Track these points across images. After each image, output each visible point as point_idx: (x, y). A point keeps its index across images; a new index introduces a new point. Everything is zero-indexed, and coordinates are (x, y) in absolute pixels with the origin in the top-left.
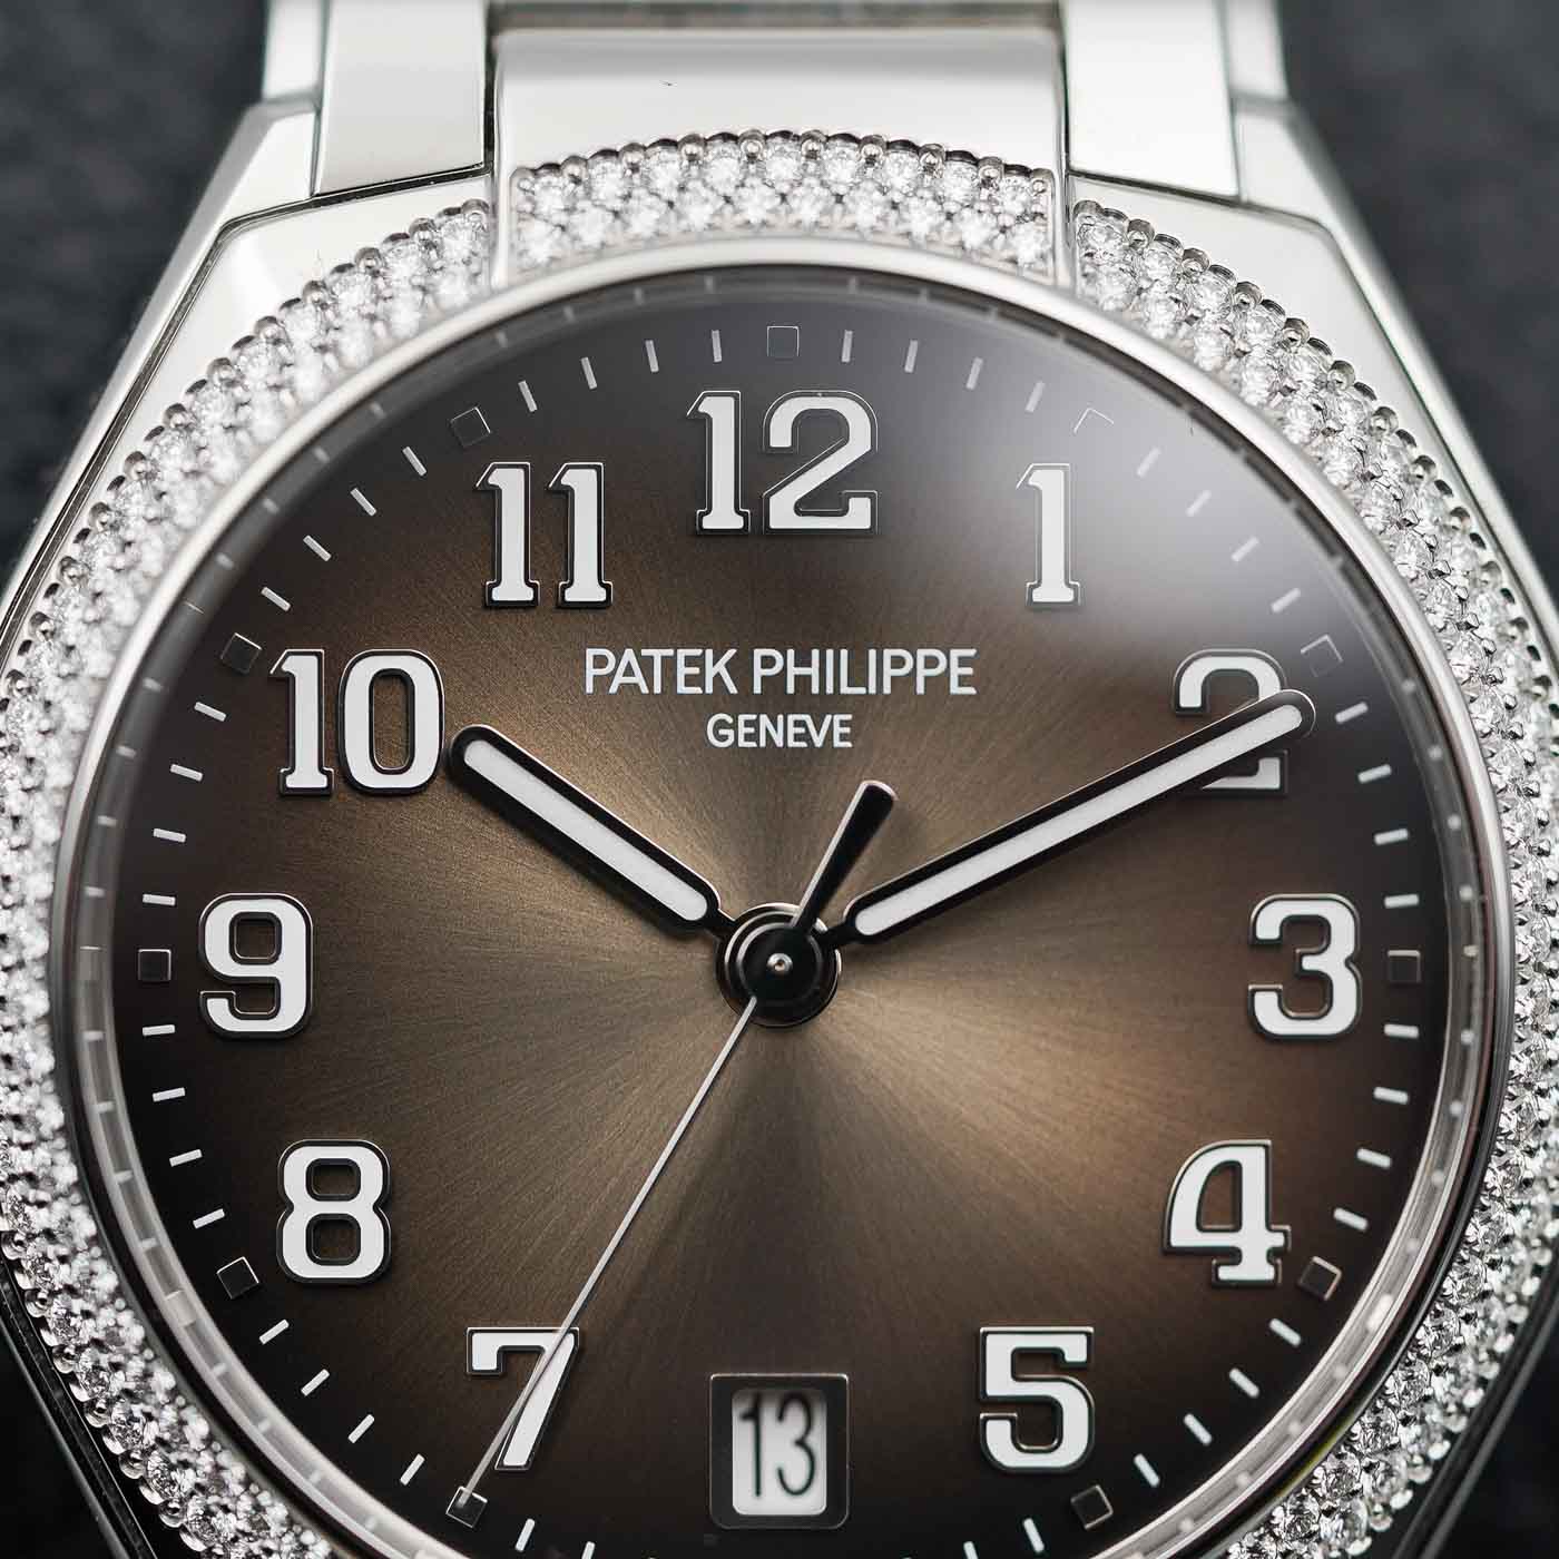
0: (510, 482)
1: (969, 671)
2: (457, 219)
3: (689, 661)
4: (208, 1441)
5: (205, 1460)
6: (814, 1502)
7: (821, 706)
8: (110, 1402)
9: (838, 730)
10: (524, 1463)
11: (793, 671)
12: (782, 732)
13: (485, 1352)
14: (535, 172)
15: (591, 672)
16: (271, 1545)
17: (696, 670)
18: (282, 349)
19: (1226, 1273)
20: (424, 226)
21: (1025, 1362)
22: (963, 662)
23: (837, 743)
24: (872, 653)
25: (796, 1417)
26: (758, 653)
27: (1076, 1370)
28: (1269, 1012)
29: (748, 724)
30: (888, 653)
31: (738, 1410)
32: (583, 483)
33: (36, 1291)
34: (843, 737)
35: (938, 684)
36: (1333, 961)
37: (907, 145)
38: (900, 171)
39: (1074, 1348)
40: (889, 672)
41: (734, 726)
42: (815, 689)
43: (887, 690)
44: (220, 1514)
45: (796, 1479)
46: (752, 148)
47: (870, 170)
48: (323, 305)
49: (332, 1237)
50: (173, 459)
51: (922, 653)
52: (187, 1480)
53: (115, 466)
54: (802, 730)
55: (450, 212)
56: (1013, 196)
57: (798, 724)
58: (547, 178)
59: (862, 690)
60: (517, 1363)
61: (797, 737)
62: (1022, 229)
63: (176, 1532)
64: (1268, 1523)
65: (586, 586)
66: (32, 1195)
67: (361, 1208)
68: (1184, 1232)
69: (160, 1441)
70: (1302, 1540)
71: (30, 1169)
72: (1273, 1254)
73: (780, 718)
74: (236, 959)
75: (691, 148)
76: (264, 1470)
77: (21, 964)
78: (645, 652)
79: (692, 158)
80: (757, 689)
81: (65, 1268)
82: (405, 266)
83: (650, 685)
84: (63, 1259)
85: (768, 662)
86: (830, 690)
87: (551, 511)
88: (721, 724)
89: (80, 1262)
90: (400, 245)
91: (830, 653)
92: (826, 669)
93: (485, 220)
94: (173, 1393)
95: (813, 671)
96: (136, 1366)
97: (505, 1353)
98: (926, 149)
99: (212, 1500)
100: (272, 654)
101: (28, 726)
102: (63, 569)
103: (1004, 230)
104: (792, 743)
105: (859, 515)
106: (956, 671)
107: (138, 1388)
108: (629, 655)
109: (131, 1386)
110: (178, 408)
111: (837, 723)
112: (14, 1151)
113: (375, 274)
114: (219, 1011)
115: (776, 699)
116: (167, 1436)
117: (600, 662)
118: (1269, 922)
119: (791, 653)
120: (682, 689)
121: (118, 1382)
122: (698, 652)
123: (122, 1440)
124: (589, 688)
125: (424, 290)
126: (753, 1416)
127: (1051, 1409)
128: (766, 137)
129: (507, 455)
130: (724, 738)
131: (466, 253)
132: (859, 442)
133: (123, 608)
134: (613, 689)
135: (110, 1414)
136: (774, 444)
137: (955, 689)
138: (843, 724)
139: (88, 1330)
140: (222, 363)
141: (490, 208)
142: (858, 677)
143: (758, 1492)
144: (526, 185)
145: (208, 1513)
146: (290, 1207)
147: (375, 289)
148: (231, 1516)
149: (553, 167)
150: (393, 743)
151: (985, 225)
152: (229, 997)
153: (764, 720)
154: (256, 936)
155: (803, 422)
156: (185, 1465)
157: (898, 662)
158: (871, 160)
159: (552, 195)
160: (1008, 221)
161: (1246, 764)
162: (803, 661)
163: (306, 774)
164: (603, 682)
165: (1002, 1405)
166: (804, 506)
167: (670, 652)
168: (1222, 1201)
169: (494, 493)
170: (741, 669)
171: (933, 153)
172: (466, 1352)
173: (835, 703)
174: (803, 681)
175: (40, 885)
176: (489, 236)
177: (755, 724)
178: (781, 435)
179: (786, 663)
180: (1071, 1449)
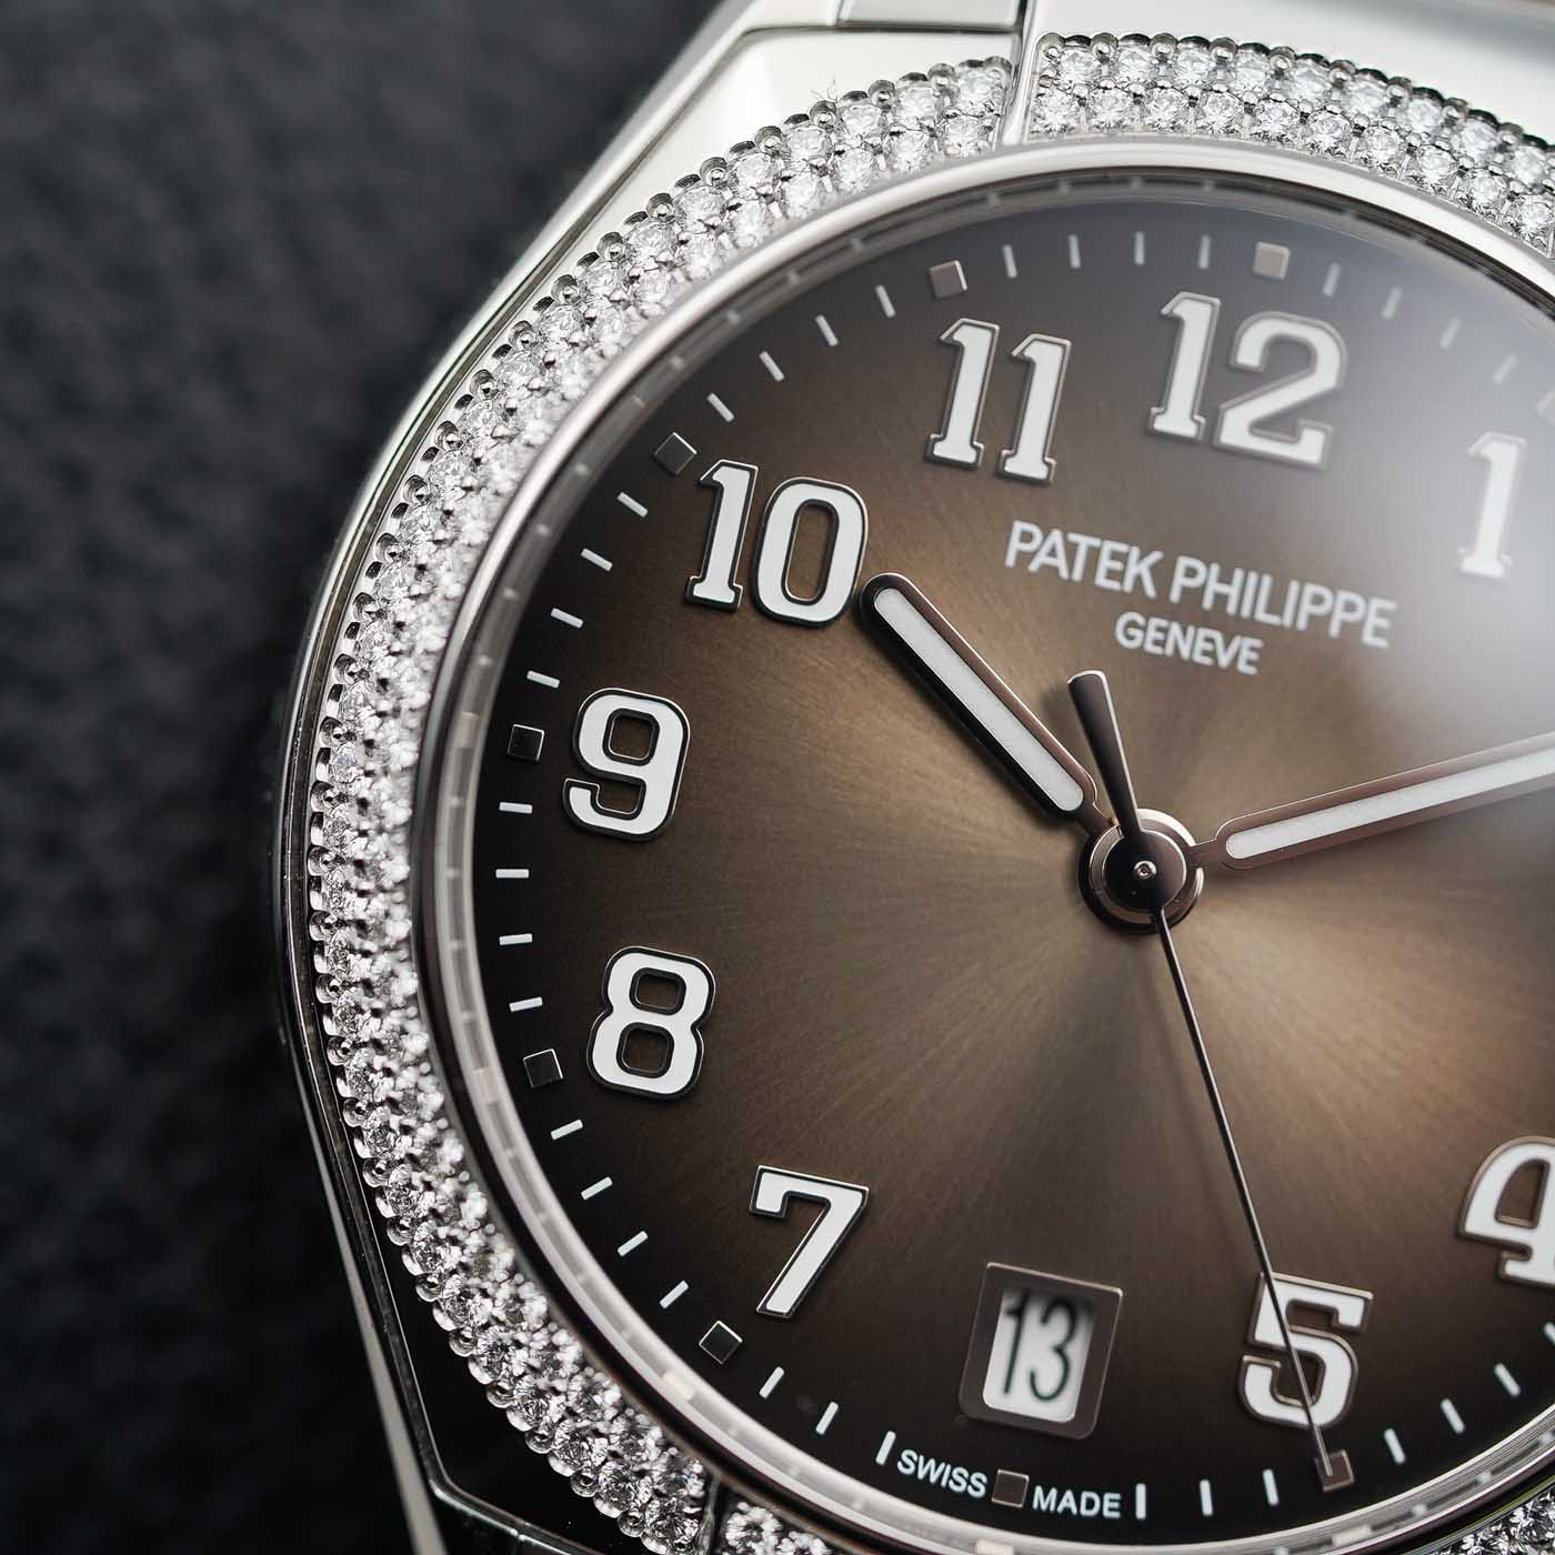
1: (1385, 623)
2: (977, 73)
3: (1115, 556)
4: (485, 1221)
5: (475, 1241)
6: (1061, 1411)
7: (1233, 626)
8: (391, 1165)
9: (1245, 654)
10: (786, 1311)
11: (1213, 586)
12: (1192, 644)
13: (771, 1193)
14: (1064, 40)
15: (1015, 545)
16: (522, 1338)
17: (1117, 566)
18: (780, 162)
19: (1514, 1268)
20: (943, 72)
21: (1300, 1315)
22: (1382, 613)
23: (1241, 666)
24: (1294, 585)
25: (1059, 1323)
26: (1183, 562)
27: (1347, 1333)
29: (1159, 629)
30: (1311, 589)
31: (1007, 1303)
32: (1047, 357)
33: (340, 1040)
34: (1249, 663)
35: (1352, 630)
37: (1434, 95)
38: (1422, 117)
39: (1351, 1310)
40: (1306, 608)
41: (1144, 629)
42: (1231, 609)
43: (1301, 625)
44: (478, 1297)
45: (1047, 1384)
46: (1281, 64)
47: (1391, 112)
48: (828, 128)
49: (646, 1048)
50: (649, 246)
51: (1343, 596)
52: (452, 1257)
53: (590, 242)
54: (1209, 647)
55: (973, 64)
56: (1526, 165)
58: (1076, 50)
59: (1277, 620)
60: (804, 1210)
61: (1205, 653)
62: (1528, 200)
63: (429, 1307)
64: (1507, 1523)
65: (1028, 460)
66: (357, 943)
67: (679, 1026)
68: (1481, 1219)
69: (433, 1211)
70: (1533, 1544)
71: (362, 916)
73: (1191, 630)
74: (607, 753)
75: (1221, 52)
76: (534, 1261)
77: (396, 712)
78: (1073, 537)
79: (1221, 61)
80: (1174, 598)
81: (375, 1022)
82: (916, 106)
83: (1071, 569)
84: (376, 1013)
85: (1191, 573)
86: (1245, 613)
87: (1010, 377)
88: (1132, 624)
89: (393, 1019)
90: (916, 86)
91: (1253, 577)
92: (1246, 592)
93: (1004, 79)
94: (460, 1166)
95: (1232, 591)
96: (426, 1132)
97: (792, 1199)
98: (1451, 103)
99: (474, 1281)
100: (707, 459)
101: (451, 481)
102: (517, 334)
103: (1512, 196)
104: (1198, 658)
105: (1309, 447)
106: (1373, 621)
107: (424, 1156)
108: (1056, 537)
109: (417, 1152)
110: (664, 198)
111: (1246, 646)
112: (350, 896)
113: (886, 108)
114: (580, 801)
115: (1190, 611)
116: (441, 1209)
117: (1026, 537)
119: (1214, 568)
121: (404, 1145)
123: (395, 1204)
124: (1011, 561)
125: (933, 133)
126: (1018, 1314)
127: (1314, 1366)
128: (1297, 58)
129: (979, 313)
130: (1131, 638)
131: (980, 108)
132: (1326, 376)
133: (572, 383)
134: (1034, 566)
135: (388, 1176)
136: (1241, 359)
137: (1368, 638)
138: (1251, 649)
139: (384, 1088)
140: (718, 163)
141: (1013, 69)
142: (1276, 606)
143: (1007, 1388)
144: (1053, 52)
145: (465, 1294)
146: (609, 1009)
147: (883, 124)
148: (488, 1302)
149: (1084, 41)
150: (808, 574)
151: (1494, 188)
152: (593, 790)
153: (1175, 629)
155: (1277, 346)
156: (454, 1241)
157: (1318, 600)
158: (1395, 101)
159: (1077, 68)
160: (1518, 189)
162: (1226, 578)
163: (715, 586)
164: (1025, 558)
165: (1266, 1351)
166: (1261, 426)
168: (1522, 1200)
169: (957, 350)
170: (1163, 574)
171: (1458, 108)
172: (752, 1190)
173: (1248, 627)
174: (1221, 599)
175: (431, 637)
176: (1008, 94)
177: (1165, 631)
178: (1250, 351)
179: (1208, 578)
180: (1330, 1404)
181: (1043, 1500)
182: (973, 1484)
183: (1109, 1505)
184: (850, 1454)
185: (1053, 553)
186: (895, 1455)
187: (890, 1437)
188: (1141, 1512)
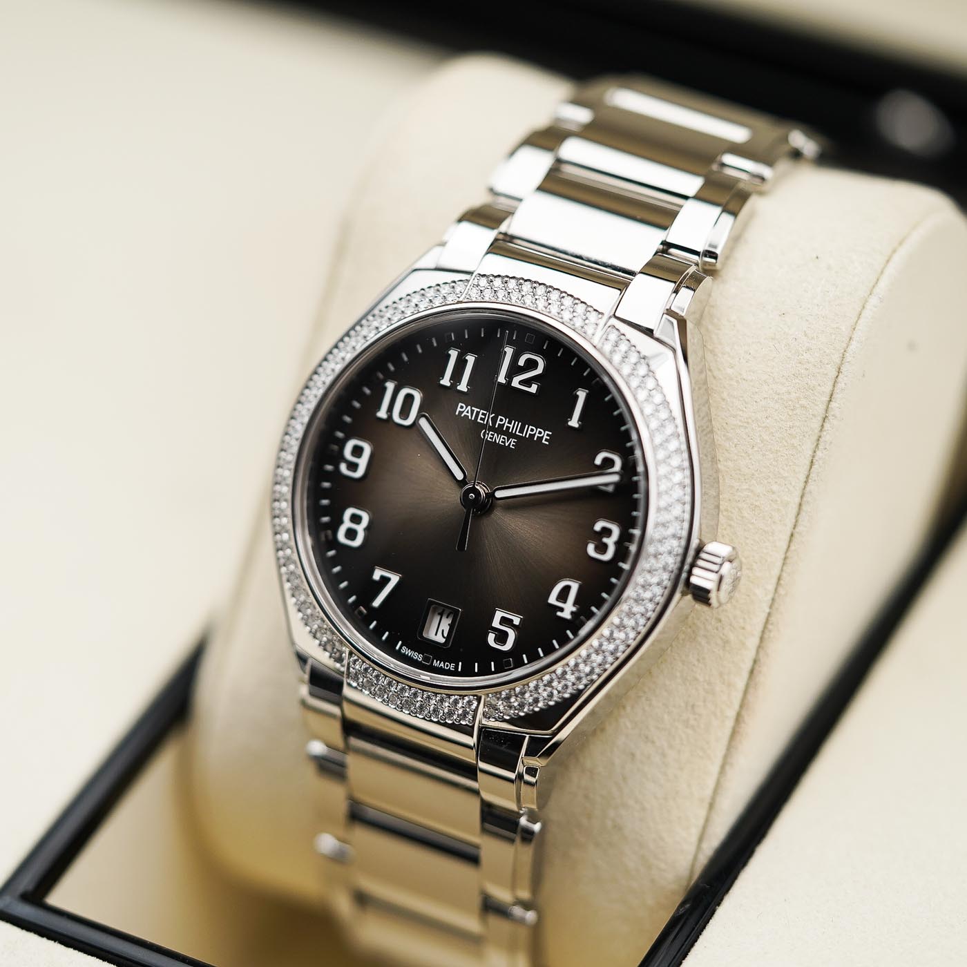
0: (454, 354)
1: (548, 438)
2: (460, 283)
3: (483, 414)
7: (510, 435)
9: (512, 443)
10: (377, 607)
11: (506, 424)
12: (499, 439)
13: (378, 574)
15: (459, 409)
17: (483, 417)
18: (408, 303)
19: (559, 614)
20: (454, 282)
21: (504, 621)
22: (548, 435)
23: (511, 446)
24: (527, 426)
26: (500, 417)
27: (515, 626)
28: (591, 549)
29: (491, 434)
30: (531, 427)
32: (471, 359)
34: (513, 445)
35: (540, 439)
36: (611, 542)
37: (572, 296)
38: (568, 302)
39: (517, 621)
40: (529, 432)
41: (488, 434)
42: (510, 431)
43: (527, 436)
46: (535, 285)
47: (560, 300)
48: (422, 295)
51: (539, 430)
54: (503, 440)
55: (460, 281)
56: (593, 317)
57: (503, 438)
59: (521, 435)
60: (385, 581)
61: (502, 442)
65: (463, 387)
67: (360, 528)
68: (552, 599)
72: (572, 613)
73: (500, 435)
74: (351, 455)
75: (521, 281)
77: (296, 438)
78: (473, 408)
79: (521, 283)
80: (496, 426)
82: (444, 291)
83: (472, 417)
85: (501, 420)
86: (514, 432)
87: (461, 364)
88: (485, 433)
90: (446, 285)
91: (517, 423)
92: (514, 427)
95: (511, 426)
97: (382, 577)
100: (385, 381)
103: (586, 324)
104: (500, 443)
105: (534, 389)
106: (545, 437)
108: (469, 408)
111: (513, 441)
113: (437, 291)
115: (500, 430)
117: (462, 407)
118: (598, 526)
119: (507, 420)
120: (479, 420)
122: (485, 412)
124: (457, 413)
125: (445, 297)
126: (441, 615)
127: (506, 634)
128: (539, 284)
129: (456, 346)
130: (485, 436)
131: (459, 292)
132: (539, 370)
134: (462, 415)
136: (519, 364)
137: (543, 441)
138: (514, 442)
141: (467, 283)
142: (521, 431)
143: (436, 635)
144: (479, 278)
146: (344, 523)
147: (435, 294)
150: (405, 413)
151: (582, 322)
152: (346, 464)
153: (496, 434)
154: (357, 451)
155: (528, 361)
157: (532, 430)
158: (562, 297)
159: (483, 283)
161: (606, 485)
162: (510, 422)
163: (382, 414)
164: (461, 413)
165: (495, 630)
166: (521, 382)
167: (479, 410)
168: (563, 595)
169: (449, 356)
170: (494, 420)
171: (578, 300)
172: (373, 574)
173: (514, 436)
174: (508, 428)
176: (465, 289)
177: (493, 435)
178: (521, 362)
179: (505, 422)
180: (508, 647)
181: (436, 663)
182: (418, 657)
183: (452, 666)
184: (388, 648)
185: (468, 412)
186: (401, 648)
187: (400, 643)
188: (460, 670)
